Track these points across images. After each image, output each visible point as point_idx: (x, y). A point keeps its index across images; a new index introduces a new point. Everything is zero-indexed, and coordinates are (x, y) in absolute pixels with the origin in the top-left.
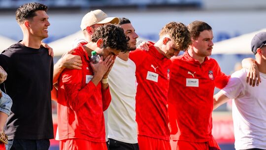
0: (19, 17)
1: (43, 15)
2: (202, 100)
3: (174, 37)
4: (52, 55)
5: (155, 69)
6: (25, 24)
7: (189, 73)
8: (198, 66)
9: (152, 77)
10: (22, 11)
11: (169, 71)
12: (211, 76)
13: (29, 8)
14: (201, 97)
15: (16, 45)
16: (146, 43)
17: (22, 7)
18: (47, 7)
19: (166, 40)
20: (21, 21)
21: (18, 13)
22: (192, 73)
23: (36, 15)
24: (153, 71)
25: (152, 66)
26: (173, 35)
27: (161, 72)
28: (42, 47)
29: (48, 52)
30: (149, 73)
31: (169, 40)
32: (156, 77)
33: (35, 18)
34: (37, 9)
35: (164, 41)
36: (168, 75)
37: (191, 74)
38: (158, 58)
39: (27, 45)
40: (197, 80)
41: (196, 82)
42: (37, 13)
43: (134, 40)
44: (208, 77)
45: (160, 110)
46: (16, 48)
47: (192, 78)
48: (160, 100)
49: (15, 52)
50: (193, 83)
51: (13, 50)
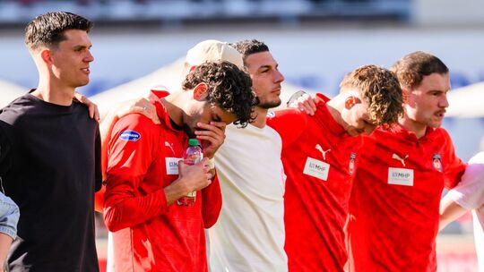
0: (31, 38)
1: (80, 39)
2: (418, 212)
3: (368, 99)
4: (97, 118)
5: (324, 153)
6: (43, 55)
7: (395, 156)
8: (413, 143)
9: (317, 169)
10: (38, 28)
11: (353, 156)
12: (437, 165)
13: (54, 22)
14: (416, 207)
15: (23, 98)
16: (310, 98)
17: (40, 19)
18: (90, 23)
19: (351, 102)
20: (34, 47)
21: (30, 31)
22: (402, 156)
23: (65, 39)
24: (319, 157)
25: (319, 147)
26: (367, 94)
27: (335, 161)
28: (76, 102)
29: (89, 112)
30: (310, 161)
31: (358, 101)
32: (323, 169)
33: (62, 43)
34: (68, 27)
35: (347, 103)
36: (352, 165)
37: (399, 159)
38: (331, 132)
39: (46, 99)
40: (411, 172)
41: (407, 175)
42: (69, 34)
43: (275, 86)
44: (432, 166)
45: (327, 239)
46: (25, 104)
47: (402, 167)
48: (329, 218)
49: (22, 113)
50: (401, 177)
51: (20, 110)
